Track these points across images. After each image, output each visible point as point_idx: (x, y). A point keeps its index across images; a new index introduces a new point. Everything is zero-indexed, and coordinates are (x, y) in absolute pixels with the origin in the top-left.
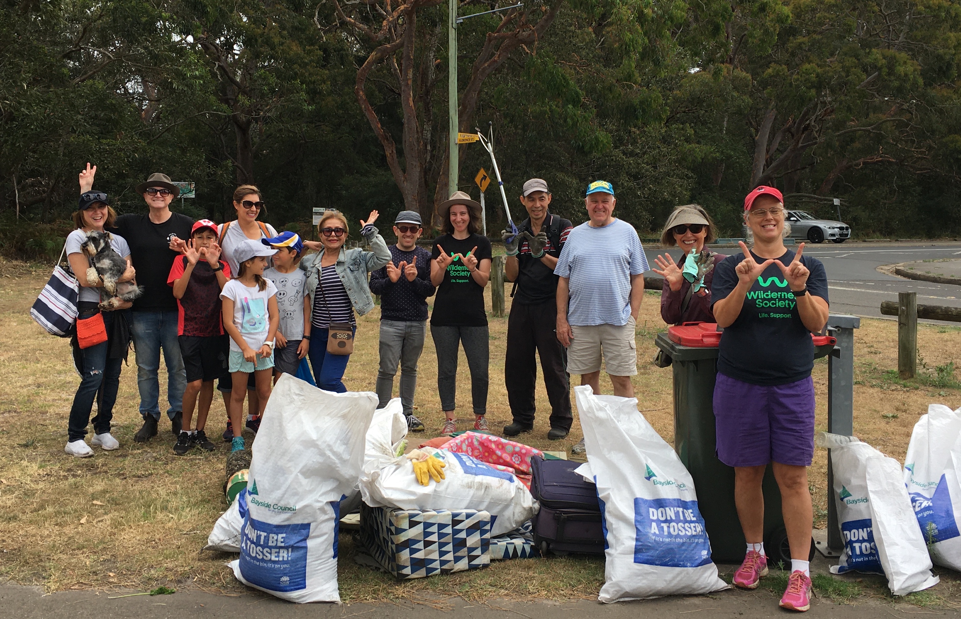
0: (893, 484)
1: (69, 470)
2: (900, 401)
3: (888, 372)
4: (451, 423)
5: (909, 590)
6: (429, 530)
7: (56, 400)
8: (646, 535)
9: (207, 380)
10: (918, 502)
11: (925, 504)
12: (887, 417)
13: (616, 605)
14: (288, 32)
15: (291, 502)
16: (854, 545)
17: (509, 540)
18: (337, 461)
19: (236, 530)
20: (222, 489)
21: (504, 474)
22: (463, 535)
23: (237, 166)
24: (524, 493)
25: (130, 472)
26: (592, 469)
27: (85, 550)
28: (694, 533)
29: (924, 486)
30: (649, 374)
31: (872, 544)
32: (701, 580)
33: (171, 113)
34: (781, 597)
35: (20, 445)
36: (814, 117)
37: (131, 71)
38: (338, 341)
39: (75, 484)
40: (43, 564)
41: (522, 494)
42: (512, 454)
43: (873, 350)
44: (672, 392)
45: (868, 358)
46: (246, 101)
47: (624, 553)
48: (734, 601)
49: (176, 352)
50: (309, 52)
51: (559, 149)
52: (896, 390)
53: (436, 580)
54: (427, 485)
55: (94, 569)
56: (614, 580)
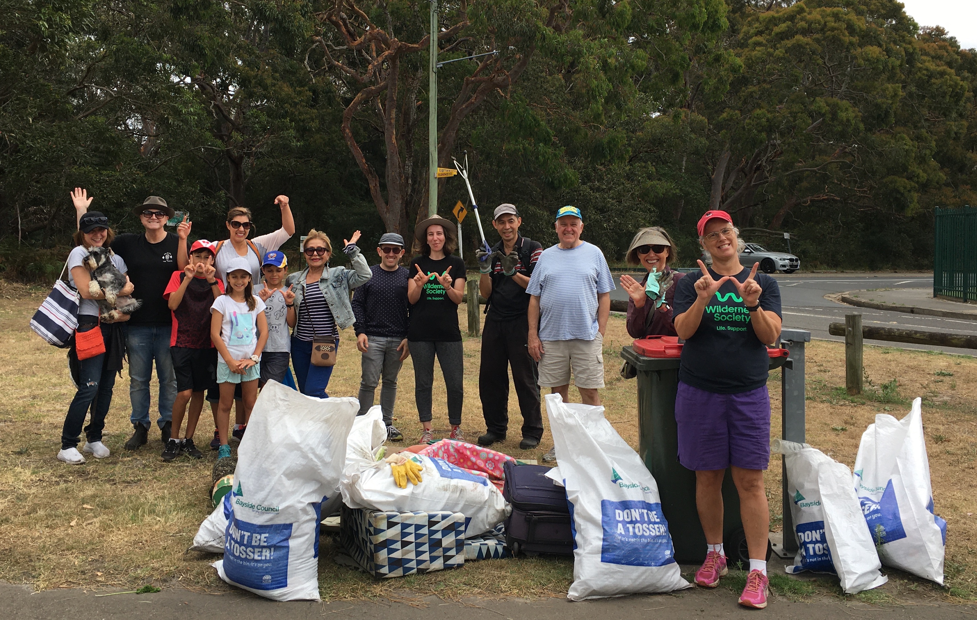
0: (843, 488)
1: (61, 476)
2: (848, 415)
3: (837, 389)
4: (428, 433)
5: (860, 589)
6: (406, 531)
7: (50, 411)
8: (612, 535)
9: (197, 391)
10: (867, 506)
11: (874, 507)
12: (836, 430)
13: (584, 603)
14: (281, 75)
15: (275, 503)
16: (808, 545)
17: (482, 541)
18: (319, 464)
19: (221, 531)
20: (208, 494)
21: (478, 478)
22: (438, 536)
23: (229, 197)
24: (497, 496)
25: (120, 478)
26: (562, 473)
27: (74, 551)
28: (658, 534)
29: (872, 491)
30: (615, 389)
31: (825, 545)
32: (665, 578)
33: (169, 148)
34: (740, 595)
35: (15, 453)
36: (765, 159)
37: (131, 109)
38: (322, 353)
39: (66, 489)
40: (33, 564)
41: (495, 497)
42: (487, 460)
43: (822, 368)
44: (636, 405)
45: (818, 376)
46: (239, 137)
47: (592, 553)
48: (696, 599)
49: (168, 363)
50: (299, 93)
51: (531, 184)
52: (844, 405)
53: (412, 579)
54: (405, 487)
55: (82, 569)
56: (582, 578)
